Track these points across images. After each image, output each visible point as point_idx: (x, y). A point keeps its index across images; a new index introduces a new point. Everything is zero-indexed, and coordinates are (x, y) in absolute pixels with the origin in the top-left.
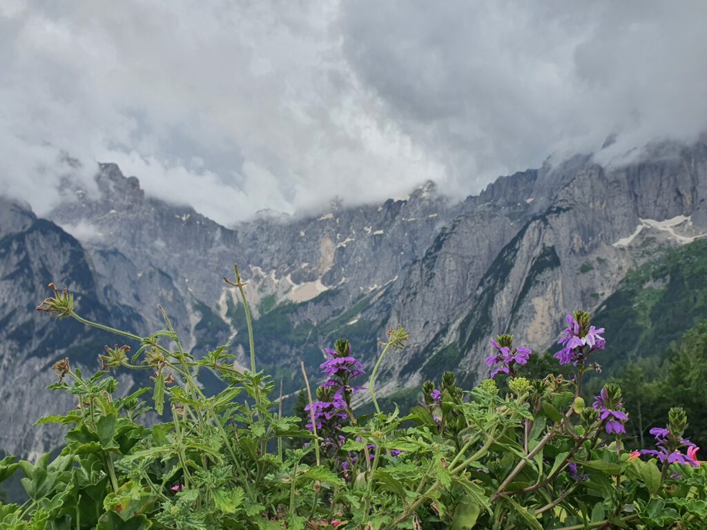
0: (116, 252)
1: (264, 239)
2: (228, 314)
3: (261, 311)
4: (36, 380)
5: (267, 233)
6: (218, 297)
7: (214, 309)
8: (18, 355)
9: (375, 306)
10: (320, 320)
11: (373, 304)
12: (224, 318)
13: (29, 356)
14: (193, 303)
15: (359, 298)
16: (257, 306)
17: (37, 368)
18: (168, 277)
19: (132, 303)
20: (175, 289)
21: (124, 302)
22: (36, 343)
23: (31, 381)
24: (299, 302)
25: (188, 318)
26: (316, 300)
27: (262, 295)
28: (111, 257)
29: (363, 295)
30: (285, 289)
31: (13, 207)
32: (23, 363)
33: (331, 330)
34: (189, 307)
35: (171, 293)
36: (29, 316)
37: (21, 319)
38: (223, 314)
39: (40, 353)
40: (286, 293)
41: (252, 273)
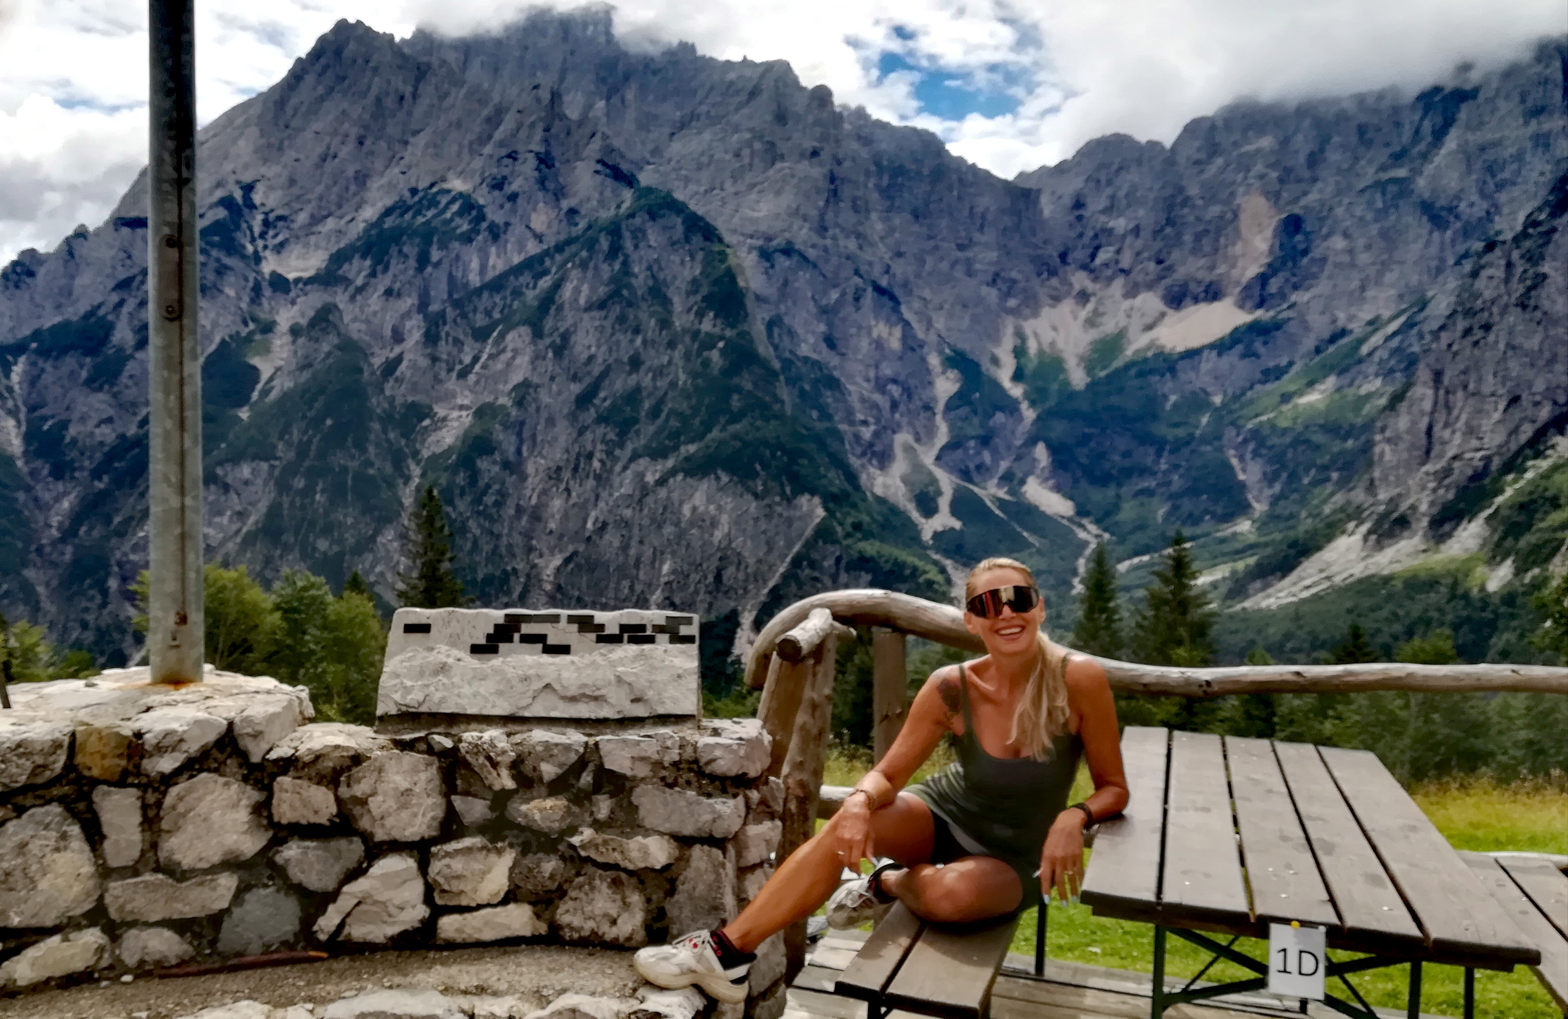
0: (788, 251)
1: (1101, 207)
2: (1018, 376)
3: (1090, 370)
4: (650, 500)
5: (1109, 191)
6: (996, 338)
7: (986, 365)
8: (617, 452)
9: (1376, 358)
10: (1230, 391)
11: (1370, 354)
12: (1007, 383)
13: (635, 457)
14: (941, 352)
15: (1333, 339)
16: (1082, 358)
17: (650, 478)
18: (893, 298)
19: (824, 355)
20: (907, 324)
21: (804, 350)
22: (647, 431)
23: (640, 501)
24: (1180, 349)
25: (931, 383)
26: (1221, 347)
27: (1094, 334)
28: (783, 262)
29: (1343, 333)
30: (1148, 320)
31: (599, 167)
32: (625, 468)
33: (1257, 416)
34: (934, 361)
35: (898, 332)
36: (633, 380)
37: (620, 384)
38: (1004, 376)
39: (657, 453)
40: (1149, 327)
41: (1071, 285)
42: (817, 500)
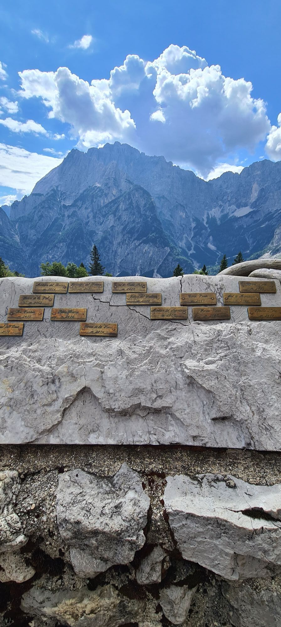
0: (163, 197)
1: (225, 187)
2: (207, 223)
3: (221, 222)
4: (137, 248)
5: (227, 184)
6: (204, 216)
7: (201, 220)
8: (131, 239)
9: (276, 218)
10: (247, 225)
11: (275, 217)
12: (205, 224)
13: (134, 240)
14: (193, 219)
15: (268, 214)
16: (219, 219)
17: (137, 244)
18: (184, 207)
19: (170, 219)
20: (186, 212)
21: (166, 218)
22: (136, 235)
23: (135, 249)
24: (239, 217)
25: (191, 224)
26: (246, 216)
27: (222, 214)
28: (162, 200)
29: (271, 212)
30: (233, 211)
31: (126, 181)
32: (132, 242)
33: (252, 230)
34: (191, 220)
35: (184, 214)
36: (133, 225)
37: (131, 226)
38: (205, 223)
39: (137, 239)
40: (233, 212)
41: (218, 204)
42: (169, 248)
